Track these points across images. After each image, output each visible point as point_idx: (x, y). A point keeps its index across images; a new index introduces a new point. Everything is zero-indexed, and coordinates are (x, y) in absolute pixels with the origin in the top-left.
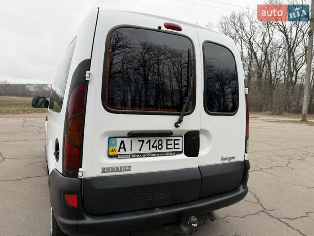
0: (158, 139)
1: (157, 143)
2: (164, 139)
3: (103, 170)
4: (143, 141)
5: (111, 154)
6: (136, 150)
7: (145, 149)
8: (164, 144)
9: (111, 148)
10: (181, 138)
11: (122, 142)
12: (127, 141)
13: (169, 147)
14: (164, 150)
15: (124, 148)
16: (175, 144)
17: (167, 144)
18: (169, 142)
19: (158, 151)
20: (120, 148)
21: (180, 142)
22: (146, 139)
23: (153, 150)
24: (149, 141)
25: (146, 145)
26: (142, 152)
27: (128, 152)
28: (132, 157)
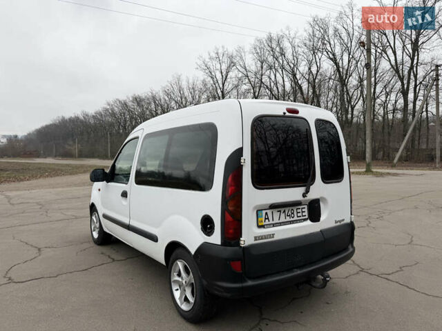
0: (291, 208)
1: (290, 213)
2: (295, 209)
3: (256, 239)
4: (280, 211)
5: (260, 224)
6: (276, 221)
7: (282, 219)
8: (295, 213)
9: (260, 219)
10: (306, 206)
11: (266, 213)
12: (269, 212)
13: (299, 215)
14: (296, 218)
15: (268, 218)
16: (303, 212)
17: (297, 213)
18: (298, 211)
19: (292, 219)
20: (266, 219)
21: (306, 210)
22: (282, 210)
23: (288, 219)
24: (284, 211)
25: (283, 215)
26: (280, 221)
27: (271, 222)
28: (274, 225)
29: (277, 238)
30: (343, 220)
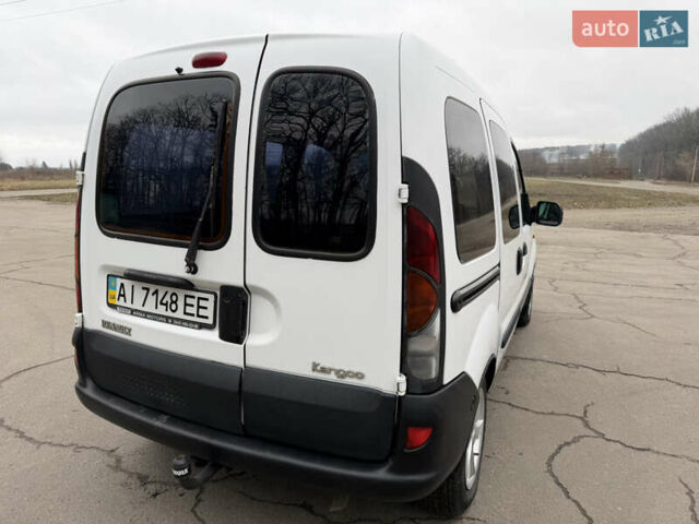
0: (171, 290)
1: (168, 299)
2: (181, 294)
4: (148, 290)
5: (110, 302)
6: (137, 305)
7: (150, 307)
8: (181, 303)
9: (111, 291)
10: (211, 297)
11: (122, 285)
12: (128, 284)
13: (189, 310)
14: (179, 314)
15: (124, 295)
16: (199, 307)
17: (186, 305)
18: (189, 301)
19: (169, 314)
20: (120, 295)
21: (210, 304)
22: (153, 288)
23: (161, 310)
24: (156, 292)
25: (151, 299)
26: (145, 309)
27: (128, 304)
28: (133, 312)
29: (135, 337)
30: (360, 376)
